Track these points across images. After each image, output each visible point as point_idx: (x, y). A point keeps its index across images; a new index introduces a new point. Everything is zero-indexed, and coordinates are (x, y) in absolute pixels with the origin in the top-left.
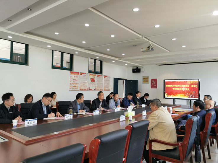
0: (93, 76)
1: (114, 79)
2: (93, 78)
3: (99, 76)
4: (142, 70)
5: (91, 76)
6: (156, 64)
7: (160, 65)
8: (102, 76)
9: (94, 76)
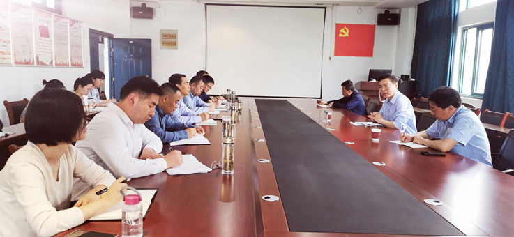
0: (44, 18)
2: (46, 25)
3: (59, 18)
4: (158, 13)
5: (40, 17)
6: (198, 2)
7: (206, 4)
8: (65, 20)
9: (47, 19)
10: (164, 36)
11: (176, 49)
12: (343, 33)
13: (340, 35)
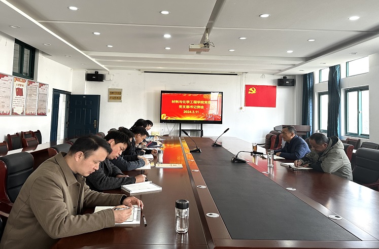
0: (20, 83)
1: (55, 90)
2: (21, 87)
3: (31, 83)
4: (107, 77)
5: (18, 82)
6: (139, 70)
7: (145, 72)
8: (36, 84)
9: (22, 83)
10: (111, 93)
11: (121, 102)
12: (251, 91)
13: (249, 92)
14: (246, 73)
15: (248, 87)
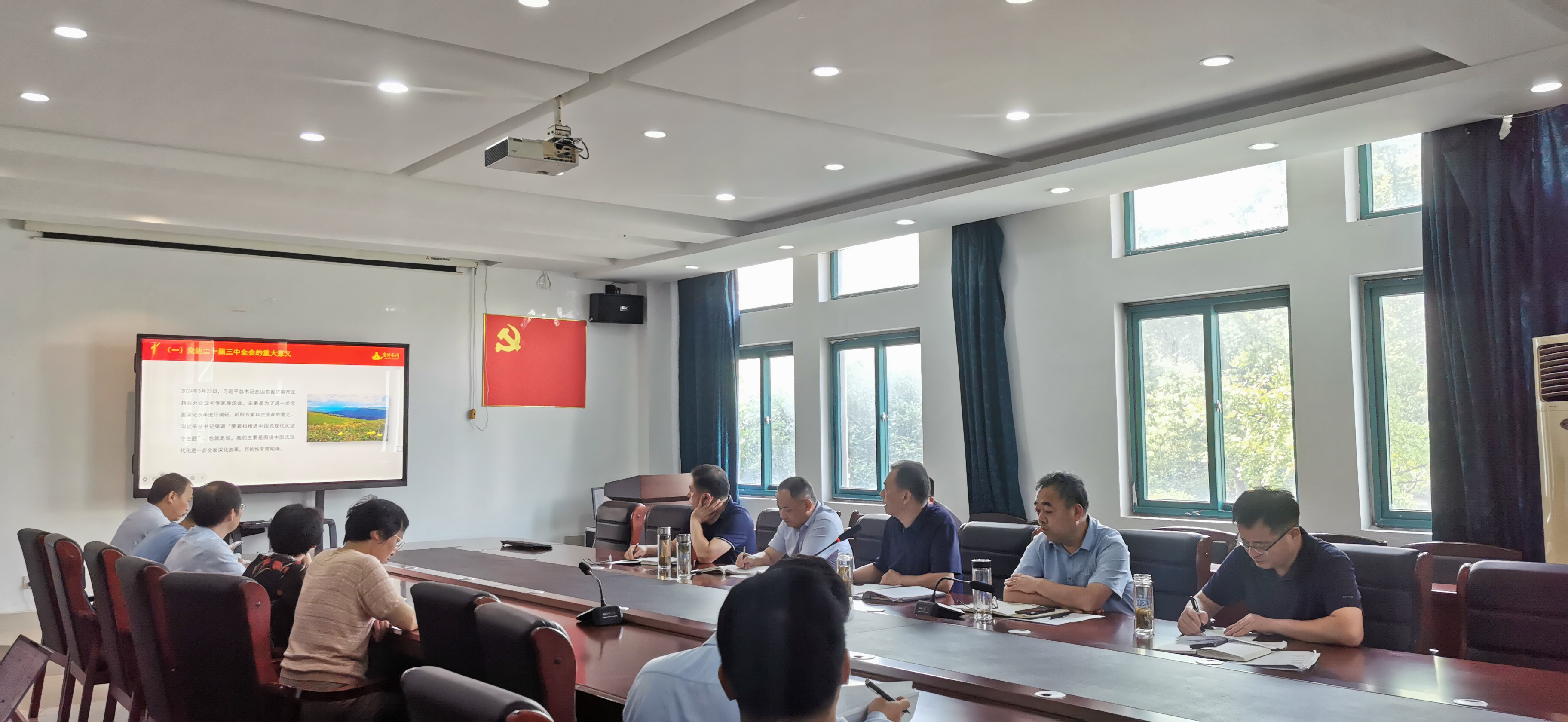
6: (20, 224)
7: (47, 235)
12: (505, 343)
13: (499, 347)
14: (488, 263)
15: (494, 323)
